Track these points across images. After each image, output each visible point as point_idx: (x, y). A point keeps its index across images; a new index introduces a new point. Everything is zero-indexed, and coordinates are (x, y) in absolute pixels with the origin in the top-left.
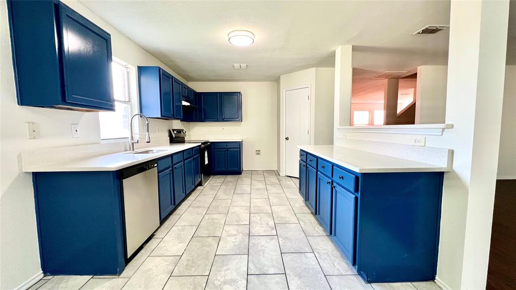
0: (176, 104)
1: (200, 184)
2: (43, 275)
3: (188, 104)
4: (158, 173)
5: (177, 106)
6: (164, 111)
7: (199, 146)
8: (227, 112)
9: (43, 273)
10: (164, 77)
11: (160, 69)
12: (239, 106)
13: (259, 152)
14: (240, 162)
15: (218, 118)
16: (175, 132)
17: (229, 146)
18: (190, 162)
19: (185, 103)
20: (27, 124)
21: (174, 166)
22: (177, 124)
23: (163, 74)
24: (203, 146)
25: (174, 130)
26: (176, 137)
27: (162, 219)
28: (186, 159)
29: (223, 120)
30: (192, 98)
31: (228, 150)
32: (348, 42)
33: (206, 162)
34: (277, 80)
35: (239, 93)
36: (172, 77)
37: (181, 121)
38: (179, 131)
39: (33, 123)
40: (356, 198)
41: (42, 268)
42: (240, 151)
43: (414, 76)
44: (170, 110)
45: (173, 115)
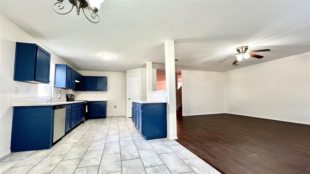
0: (73, 81)
1: (83, 122)
2: (10, 152)
3: (79, 82)
4: (66, 111)
5: (73, 82)
6: (67, 85)
7: (84, 102)
8: (99, 86)
9: (11, 151)
10: (68, 69)
11: (67, 66)
12: (106, 84)
13: (116, 107)
14: (105, 111)
15: (94, 89)
16: (70, 95)
17: (100, 103)
18: (79, 109)
19: (77, 81)
20: (15, 88)
21: (72, 110)
22: (71, 92)
23: (68, 68)
24: (85, 103)
25: (69, 95)
26: (70, 98)
27: (66, 132)
28: (78, 107)
29: (97, 90)
30: (80, 78)
31: (99, 105)
32: (150, 61)
33: (87, 111)
34: (125, 72)
35: (106, 77)
36: (72, 69)
37: (73, 90)
38: (72, 95)
39: (17, 88)
40: (142, 112)
41: (11, 149)
42: (105, 105)
43: (180, 73)
44: (70, 85)
45: (71, 87)
